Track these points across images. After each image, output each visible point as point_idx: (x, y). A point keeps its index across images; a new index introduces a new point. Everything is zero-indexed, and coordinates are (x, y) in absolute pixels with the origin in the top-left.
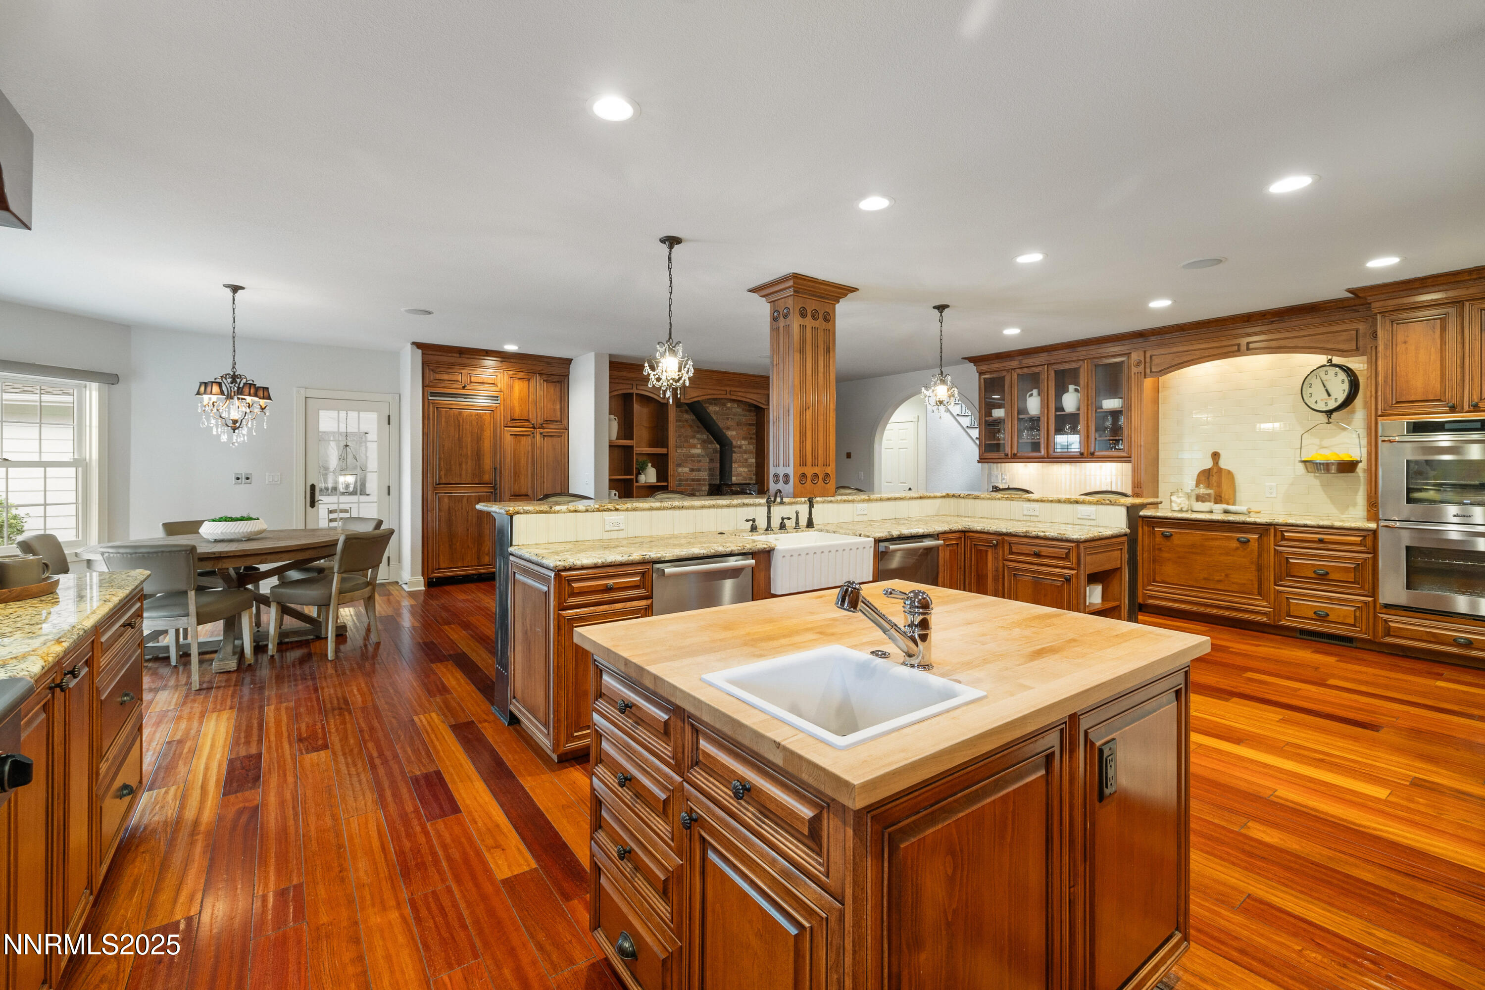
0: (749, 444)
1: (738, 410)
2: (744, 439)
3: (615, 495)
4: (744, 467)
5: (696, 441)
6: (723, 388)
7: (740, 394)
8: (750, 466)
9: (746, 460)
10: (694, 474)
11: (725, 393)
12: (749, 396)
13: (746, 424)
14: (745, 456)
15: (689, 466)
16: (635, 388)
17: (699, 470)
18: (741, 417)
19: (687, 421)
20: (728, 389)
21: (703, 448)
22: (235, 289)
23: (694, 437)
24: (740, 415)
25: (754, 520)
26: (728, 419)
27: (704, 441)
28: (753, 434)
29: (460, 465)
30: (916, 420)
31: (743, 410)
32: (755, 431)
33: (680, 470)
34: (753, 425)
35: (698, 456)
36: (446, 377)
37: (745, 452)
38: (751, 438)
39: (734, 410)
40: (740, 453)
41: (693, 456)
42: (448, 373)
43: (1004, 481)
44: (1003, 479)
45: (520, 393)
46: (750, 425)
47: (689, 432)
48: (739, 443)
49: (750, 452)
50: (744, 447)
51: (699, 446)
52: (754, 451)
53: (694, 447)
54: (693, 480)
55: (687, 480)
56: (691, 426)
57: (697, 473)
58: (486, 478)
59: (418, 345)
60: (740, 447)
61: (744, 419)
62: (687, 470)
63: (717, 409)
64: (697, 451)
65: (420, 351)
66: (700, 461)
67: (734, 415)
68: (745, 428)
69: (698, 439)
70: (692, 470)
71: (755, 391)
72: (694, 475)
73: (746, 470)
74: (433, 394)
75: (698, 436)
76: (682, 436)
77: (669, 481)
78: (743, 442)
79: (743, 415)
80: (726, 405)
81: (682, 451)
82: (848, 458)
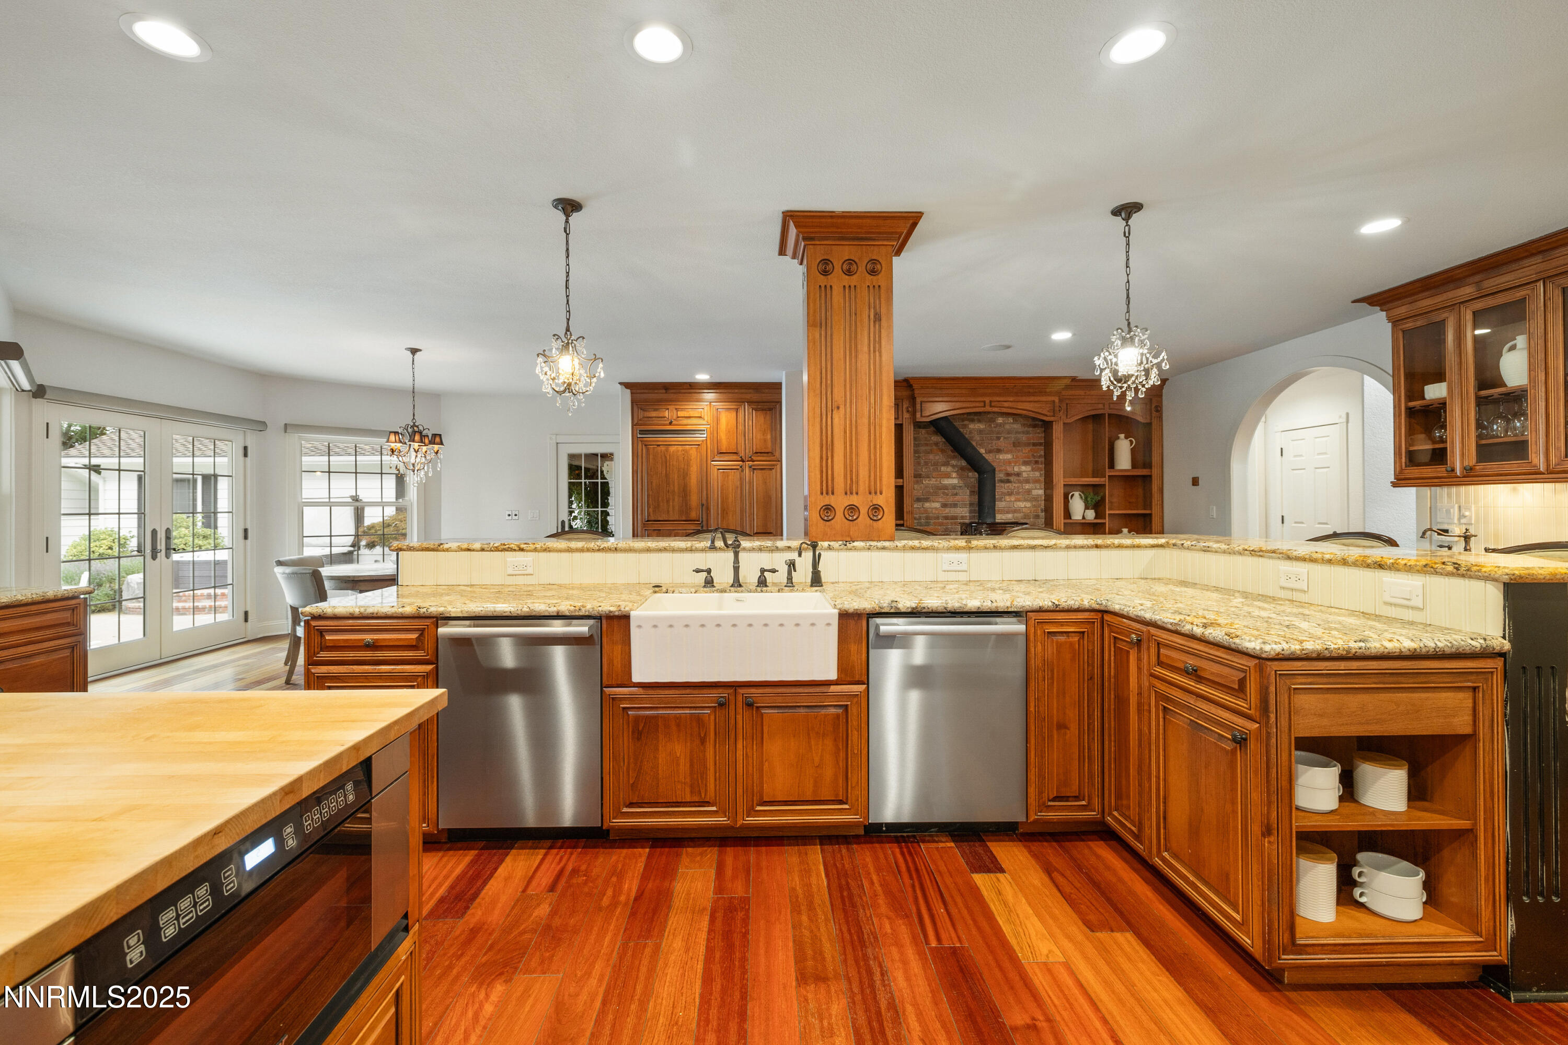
0: (1033, 470)
1: (1015, 426)
2: (1025, 463)
4: (1026, 500)
5: (949, 469)
6: (979, 399)
7: (1006, 404)
8: (1035, 499)
9: (1029, 492)
10: (947, 510)
11: (982, 404)
12: (1020, 405)
13: (1028, 444)
14: (1027, 486)
15: (940, 500)
17: (955, 505)
18: (1020, 436)
19: (936, 444)
20: (987, 400)
21: (960, 477)
22: (414, 351)
23: (946, 464)
24: (1017, 433)
25: (709, 571)
26: (998, 438)
27: (962, 469)
28: (1040, 456)
29: (668, 501)
30: (1344, 420)
31: (1024, 425)
32: (1042, 453)
33: (927, 505)
34: (1040, 444)
35: (954, 487)
36: (654, 414)
37: (1027, 481)
38: (1036, 462)
39: (1007, 427)
40: (1020, 482)
41: (945, 487)
42: (656, 410)
43: (1463, 521)
44: (1461, 516)
45: (727, 425)
46: (1034, 445)
47: (939, 457)
48: (1016, 469)
49: (1036, 481)
50: (1025, 475)
51: (954, 475)
52: (1042, 479)
53: (948, 476)
54: (946, 518)
55: (938, 518)
56: (942, 451)
57: (952, 509)
58: (693, 515)
59: (627, 385)
60: (1018, 474)
61: (1024, 438)
62: (937, 505)
63: (982, 426)
64: (955, 481)
65: (628, 391)
66: (956, 494)
67: (1009, 433)
68: (1026, 450)
69: (953, 466)
70: (944, 505)
71: (1032, 398)
72: (949, 511)
73: (1028, 505)
74: (642, 432)
75: (954, 462)
76: (926, 463)
77: (905, 519)
78: (1023, 468)
79: (1023, 433)
80: (994, 421)
81: (926, 482)
82: (1194, 485)
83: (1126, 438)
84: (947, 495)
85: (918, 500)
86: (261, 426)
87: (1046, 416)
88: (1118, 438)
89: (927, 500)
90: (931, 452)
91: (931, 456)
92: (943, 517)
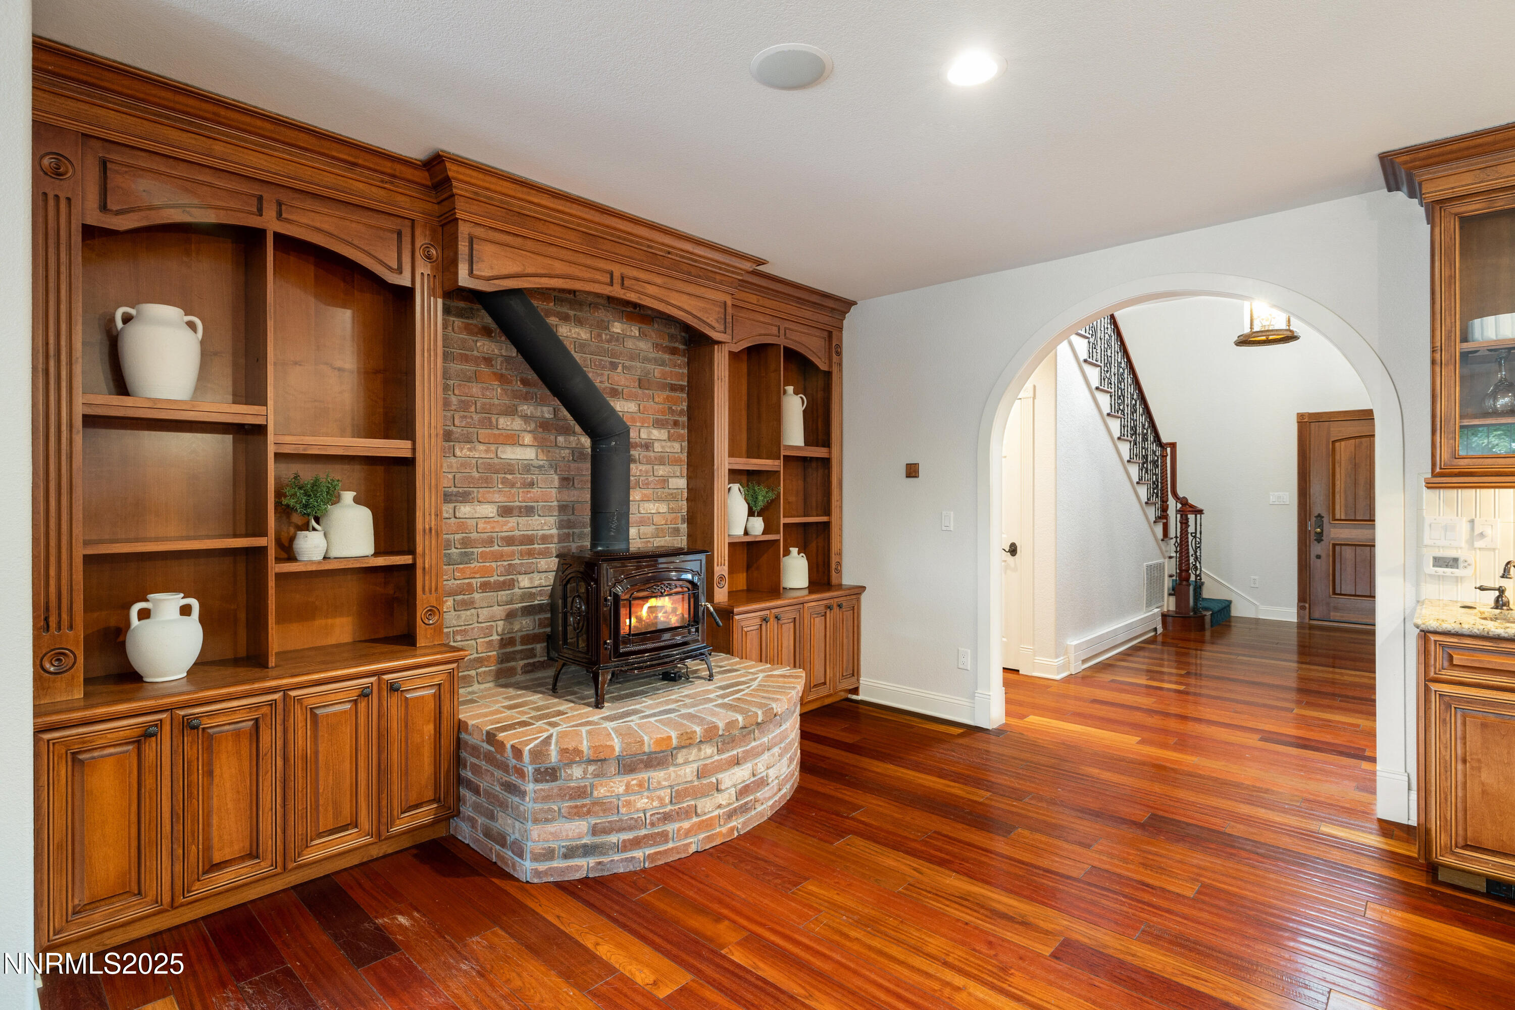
0: (670, 438)
1: (642, 345)
2: (659, 424)
3: (185, 611)
4: (659, 500)
5: (517, 424)
6: (602, 264)
7: (651, 290)
8: (673, 497)
9: (664, 481)
10: (512, 521)
11: (606, 279)
12: (675, 298)
13: (663, 387)
14: (661, 471)
15: (497, 497)
16: (270, 213)
17: (529, 511)
18: (650, 367)
19: (488, 361)
20: (617, 270)
21: (541, 444)
23: (511, 412)
24: (646, 360)
26: (614, 366)
27: (544, 425)
28: (681, 413)
31: (656, 346)
32: (684, 406)
33: (465, 510)
34: (681, 388)
35: (527, 468)
37: (662, 460)
38: (676, 424)
39: (633, 340)
41: (508, 467)
46: (673, 388)
47: (496, 394)
48: (644, 435)
49: (676, 462)
50: (657, 447)
51: (528, 439)
52: (684, 456)
53: (513, 440)
54: (510, 541)
55: (490, 542)
56: (502, 378)
57: (523, 520)
60: (647, 446)
61: (657, 371)
62: (489, 510)
63: (583, 334)
66: (532, 484)
67: (632, 359)
68: (661, 396)
69: (526, 418)
70: (506, 511)
71: (691, 289)
72: (515, 525)
73: (663, 508)
75: (526, 408)
76: (464, 406)
77: (419, 549)
78: (656, 434)
79: (656, 361)
80: (607, 328)
81: (462, 451)
82: (909, 476)
83: (796, 393)
84: (513, 486)
85: (448, 498)
87: (713, 328)
88: (785, 392)
89: (465, 497)
90: (476, 377)
91: (475, 389)
92: (502, 538)
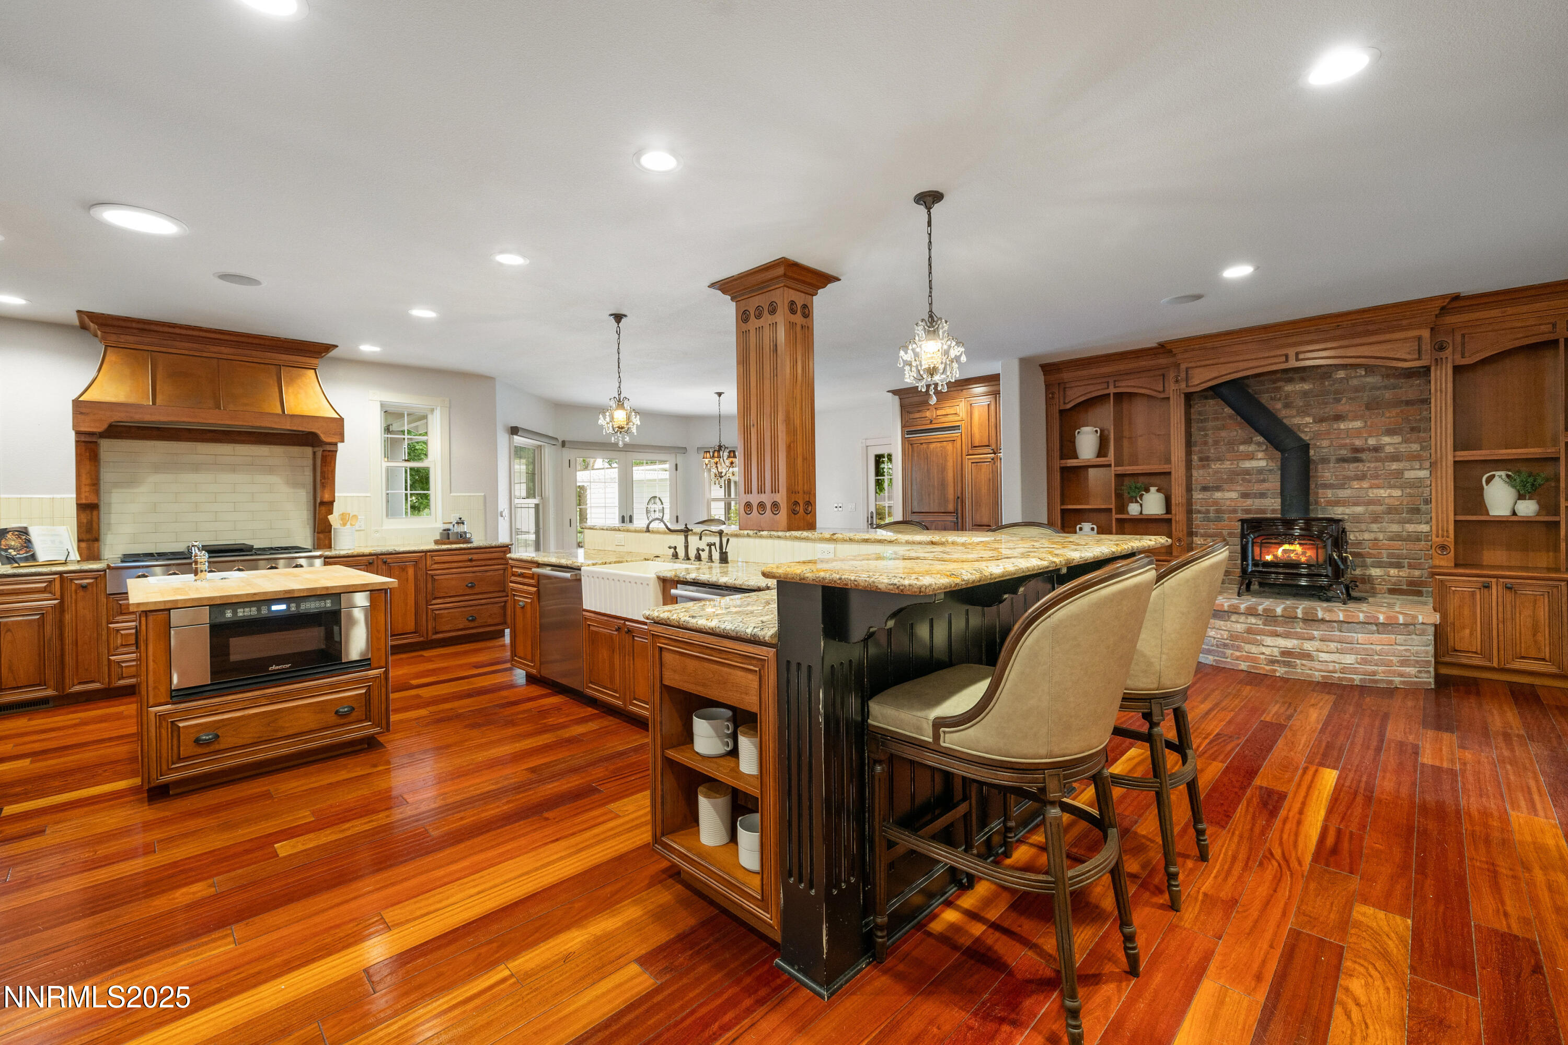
0: (1406, 441)
1: (1369, 380)
2: (1390, 432)
4: (1392, 487)
5: (1252, 448)
6: (1279, 352)
7: (1326, 353)
8: (1410, 485)
9: (1399, 473)
10: (1249, 501)
11: (1283, 359)
12: (1353, 351)
13: (1396, 404)
14: (1395, 466)
15: (1238, 488)
16: (1111, 386)
17: (1262, 495)
18: (1380, 393)
19: (1232, 417)
20: (1292, 351)
21: (1266, 458)
22: (720, 394)
23: (1249, 441)
24: (1374, 388)
25: (675, 548)
26: (1338, 400)
29: (929, 495)
33: (1218, 495)
35: (1260, 471)
36: (917, 415)
37: (1395, 458)
38: (1405, 428)
39: (1355, 382)
40: (1377, 460)
41: (1247, 472)
42: (919, 411)
45: (980, 419)
46: (1408, 403)
47: (1237, 434)
48: (1372, 442)
49: (1414, 458)
50: (1390, 449)
51: (1258, 455)
52: (1426, 453)
53: (1251, 457)
55: (1234, 511)
57: (1258, 501)
58: (951, 507)
59: (895, 392)
60: (1376, 449)
61: (1386, 395)
62: (1234, 495)
63: (1306, 386)
64: (1263, 463)
65: (897, 397)
66: (1262, 481)
67: (1356, 392)
68: (1393, 411)
70: (1245, 495)
72: (1251, 503)
73: (1397, 493)
74: (909, 433)
76: (1216, 443)
77: (1173, 512)
78: (1386, 439)
79: (1386, 387)
80: (1330, 377)
81: (1215, 466)
84: (1250, 481)
85: (1205, 489)
86: (683, 450)
87: (1405, 360)
89: (1218, 488)
90: (1223, 427)
91: (1223, 434)
92: (1242, 510)
